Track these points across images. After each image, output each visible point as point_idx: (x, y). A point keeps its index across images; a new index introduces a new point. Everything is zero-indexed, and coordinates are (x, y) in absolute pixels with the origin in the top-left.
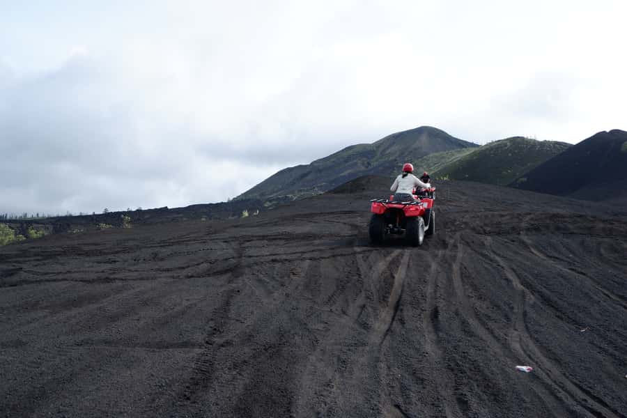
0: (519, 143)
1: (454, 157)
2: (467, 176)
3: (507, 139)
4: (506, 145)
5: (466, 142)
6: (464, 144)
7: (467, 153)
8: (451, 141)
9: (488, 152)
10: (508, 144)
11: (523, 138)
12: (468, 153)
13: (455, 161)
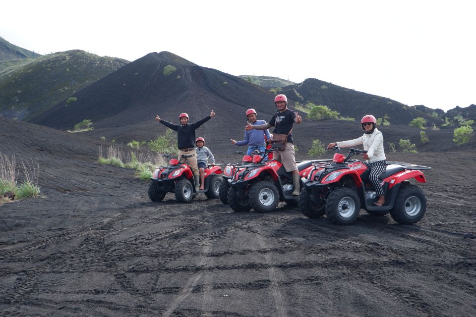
0: (79, 57)
1: (8, 69)
2: (19, 92)
3: (67, 52)
4: (64, 59)
5: (25, 51)
6: (23, 53)
7: (22, 64)
8: (8, 49)
9: (44, 65)
10: (67, 58)
11: (83, 52)
12: (24, 65)
13: (8, 73)
